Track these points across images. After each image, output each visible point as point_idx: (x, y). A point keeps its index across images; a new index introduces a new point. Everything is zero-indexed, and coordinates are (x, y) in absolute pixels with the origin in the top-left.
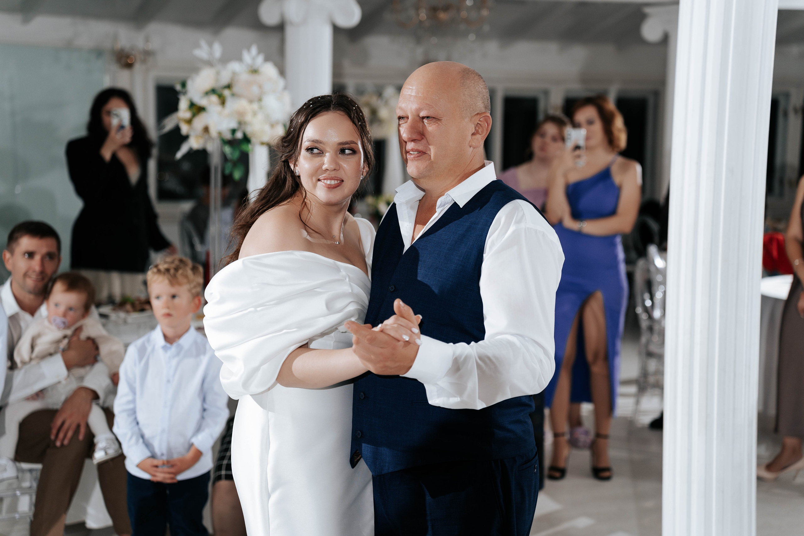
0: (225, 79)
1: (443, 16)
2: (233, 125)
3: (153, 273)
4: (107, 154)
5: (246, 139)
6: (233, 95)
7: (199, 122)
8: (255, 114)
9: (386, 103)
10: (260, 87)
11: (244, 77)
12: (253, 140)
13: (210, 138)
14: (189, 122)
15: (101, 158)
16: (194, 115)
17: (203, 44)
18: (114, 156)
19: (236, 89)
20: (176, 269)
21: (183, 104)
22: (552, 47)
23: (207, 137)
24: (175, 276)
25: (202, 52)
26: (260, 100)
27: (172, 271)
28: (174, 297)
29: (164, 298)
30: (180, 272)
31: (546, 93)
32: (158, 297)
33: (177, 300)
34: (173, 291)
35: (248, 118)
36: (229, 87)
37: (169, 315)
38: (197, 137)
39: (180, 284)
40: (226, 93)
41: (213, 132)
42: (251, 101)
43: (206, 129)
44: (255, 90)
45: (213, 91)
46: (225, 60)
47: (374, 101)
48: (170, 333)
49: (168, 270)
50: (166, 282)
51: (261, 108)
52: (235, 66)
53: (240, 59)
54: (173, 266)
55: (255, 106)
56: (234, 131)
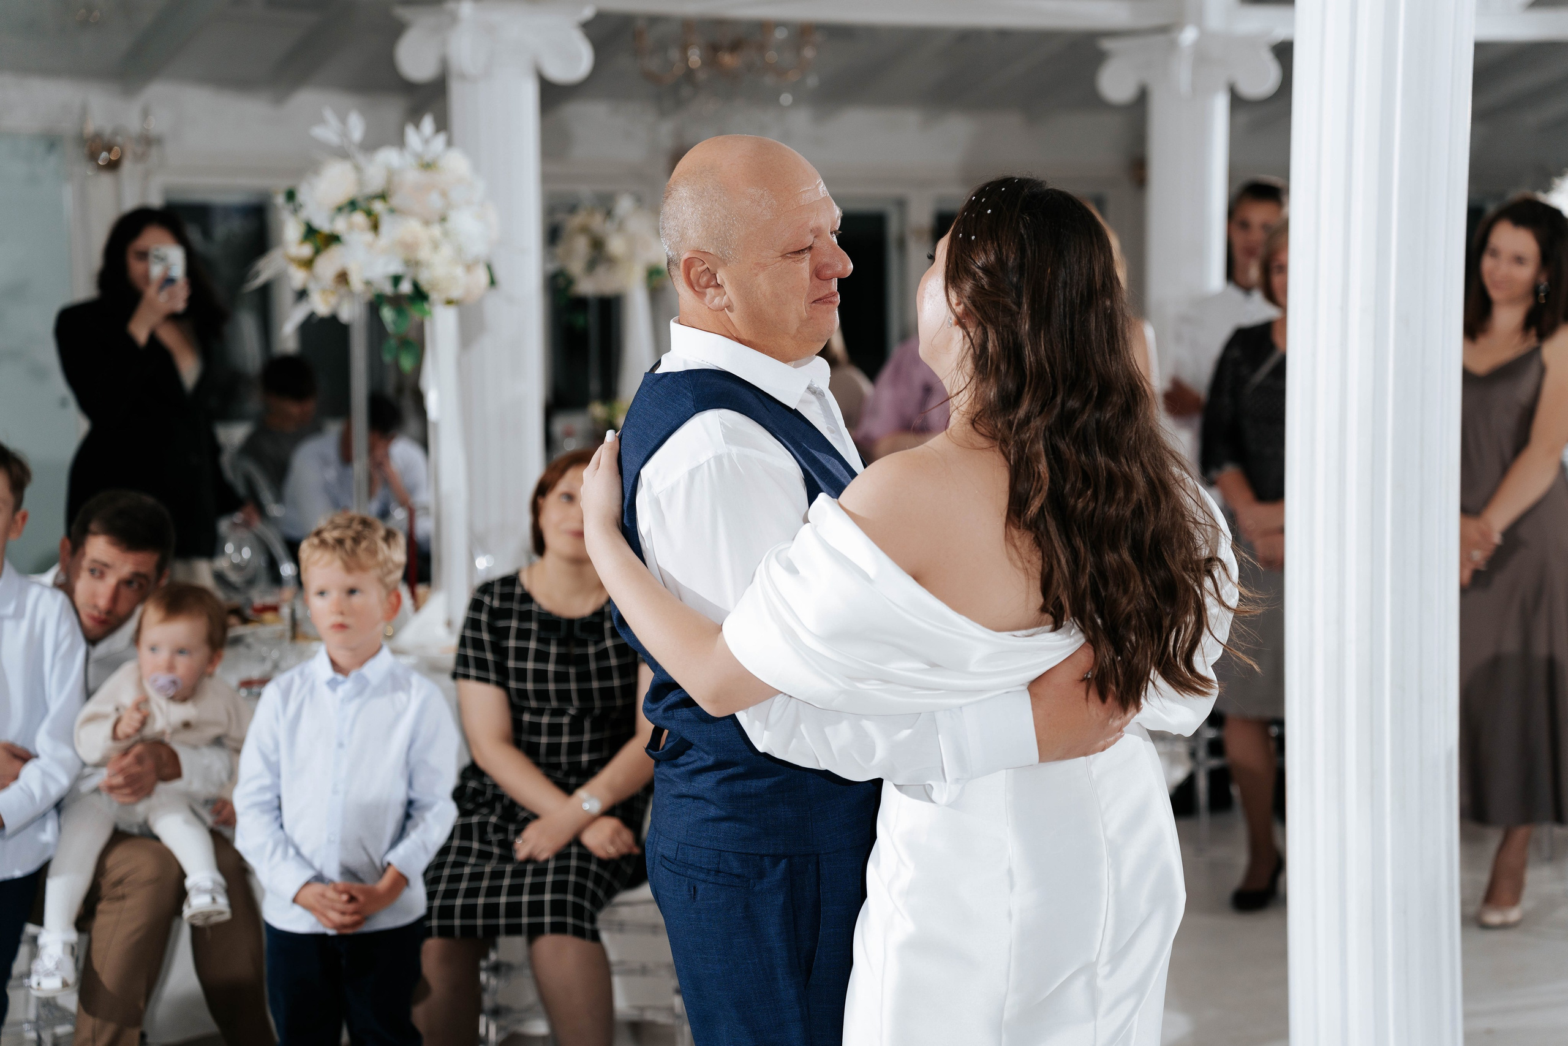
0: (375, 180)
1: (728, 59)
2: (395, 268)
3: (312, 546)
4: (140, 331)
5: (420, 295)
6: (392, 211)
7: (329, 264)
8: (436, 246)
9: (621, 227)
10: (444, 194)
11: (412, 176)
12: (434, 296)
13: (351, 294)
14: (308, 264)
15: (130, 340)
16: (317, 252)
17: (329, 115)
18: (153, 338)
19: (396, 201)
20: (356, 540)
21: (291, 232)
22: (910, 119)
23: (343, 290)
24: (353, 553)
25: (328, 132)
26: (443, 219)
27: (348, 544)
28: (352, 591)
29: (334, 595)
30: (364, 544)
31: (901, 204)
32: (322, 593)
33: (356, 599)
34: (350, 581)
35: (424, 253)
36: (383, 196)
37: (342, 627)
38: (324, 291)
39: (362, 568)
40: (378, 206)
41: (356, 282)
42: (427, 223)
43: (343, 278)
44: (435, 201)
45: (352, 205)
46: (371, 145)
47: (597, 222)
48: (342, 659)
49: (340, 542)
50: (338, 564)
51: (446, 234)
52: (389, 157)
53: (400, 142)
54: (350, 533)
55: (436, 231)
56: (397, 280)
